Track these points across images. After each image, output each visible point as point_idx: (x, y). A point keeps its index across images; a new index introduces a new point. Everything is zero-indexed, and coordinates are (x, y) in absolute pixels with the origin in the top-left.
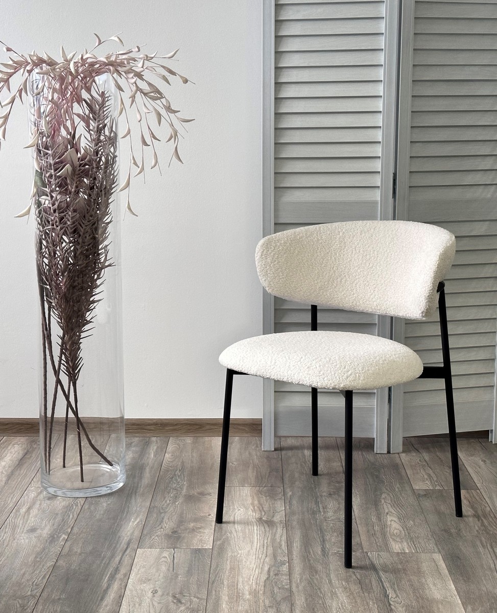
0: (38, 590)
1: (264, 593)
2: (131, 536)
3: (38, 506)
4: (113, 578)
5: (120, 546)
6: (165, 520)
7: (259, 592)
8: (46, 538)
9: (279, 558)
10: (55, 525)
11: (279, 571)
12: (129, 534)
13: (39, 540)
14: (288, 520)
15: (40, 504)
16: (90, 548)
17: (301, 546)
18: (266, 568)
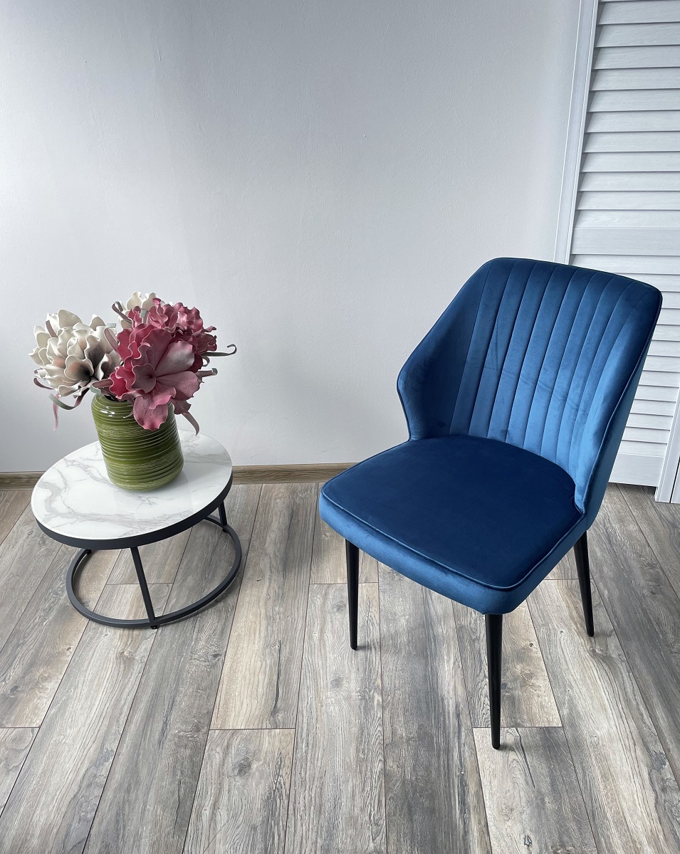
0: (381, 835)
1: (666, 840)
2: (455, 695)
3: (330, 626)
4: (464, 804)
5: (449, 721)
6: (483, 658)
7: (658, 836)
8: (358, 702)
9: (651, 748)
10: (361, 671)
11: (663, 779)
12: (451, 692)
13: (350, 704)
14: (627, 653)
15: (332, 622)
16: (416, 727)
17: (667, 717)
18: (646, 776)
